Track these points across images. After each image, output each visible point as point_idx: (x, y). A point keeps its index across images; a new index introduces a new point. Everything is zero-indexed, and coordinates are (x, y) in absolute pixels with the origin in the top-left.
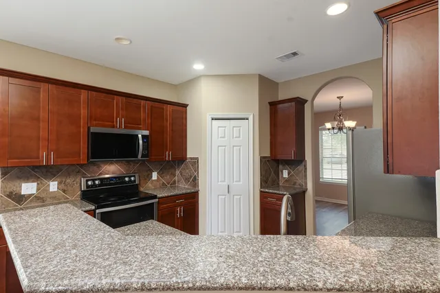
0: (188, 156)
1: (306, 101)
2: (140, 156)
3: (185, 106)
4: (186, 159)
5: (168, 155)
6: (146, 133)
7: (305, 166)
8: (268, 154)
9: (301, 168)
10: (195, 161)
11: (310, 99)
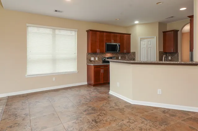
0: (131, 51)
1: (179, 31)
2: (118, 51)
3: (130, 34)
4: (130, 52)
5: (125, 51)
6: (120, 44)
7: (178, 55)
8: (162, 50)
9: (176, 55)
10: (134, 53)
11: (180, 30)
